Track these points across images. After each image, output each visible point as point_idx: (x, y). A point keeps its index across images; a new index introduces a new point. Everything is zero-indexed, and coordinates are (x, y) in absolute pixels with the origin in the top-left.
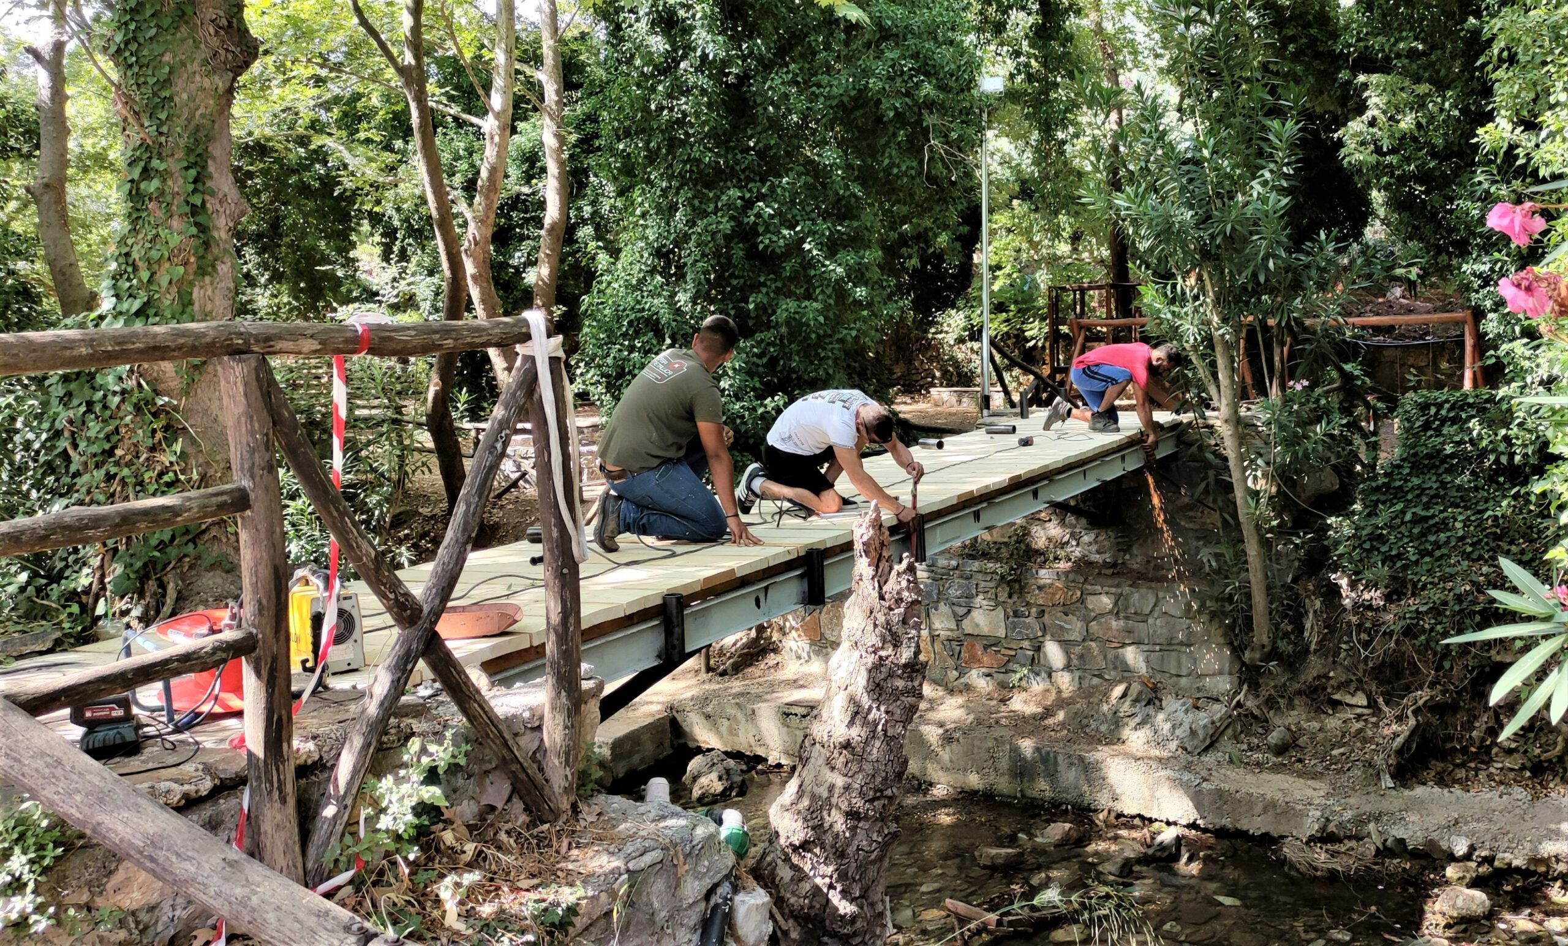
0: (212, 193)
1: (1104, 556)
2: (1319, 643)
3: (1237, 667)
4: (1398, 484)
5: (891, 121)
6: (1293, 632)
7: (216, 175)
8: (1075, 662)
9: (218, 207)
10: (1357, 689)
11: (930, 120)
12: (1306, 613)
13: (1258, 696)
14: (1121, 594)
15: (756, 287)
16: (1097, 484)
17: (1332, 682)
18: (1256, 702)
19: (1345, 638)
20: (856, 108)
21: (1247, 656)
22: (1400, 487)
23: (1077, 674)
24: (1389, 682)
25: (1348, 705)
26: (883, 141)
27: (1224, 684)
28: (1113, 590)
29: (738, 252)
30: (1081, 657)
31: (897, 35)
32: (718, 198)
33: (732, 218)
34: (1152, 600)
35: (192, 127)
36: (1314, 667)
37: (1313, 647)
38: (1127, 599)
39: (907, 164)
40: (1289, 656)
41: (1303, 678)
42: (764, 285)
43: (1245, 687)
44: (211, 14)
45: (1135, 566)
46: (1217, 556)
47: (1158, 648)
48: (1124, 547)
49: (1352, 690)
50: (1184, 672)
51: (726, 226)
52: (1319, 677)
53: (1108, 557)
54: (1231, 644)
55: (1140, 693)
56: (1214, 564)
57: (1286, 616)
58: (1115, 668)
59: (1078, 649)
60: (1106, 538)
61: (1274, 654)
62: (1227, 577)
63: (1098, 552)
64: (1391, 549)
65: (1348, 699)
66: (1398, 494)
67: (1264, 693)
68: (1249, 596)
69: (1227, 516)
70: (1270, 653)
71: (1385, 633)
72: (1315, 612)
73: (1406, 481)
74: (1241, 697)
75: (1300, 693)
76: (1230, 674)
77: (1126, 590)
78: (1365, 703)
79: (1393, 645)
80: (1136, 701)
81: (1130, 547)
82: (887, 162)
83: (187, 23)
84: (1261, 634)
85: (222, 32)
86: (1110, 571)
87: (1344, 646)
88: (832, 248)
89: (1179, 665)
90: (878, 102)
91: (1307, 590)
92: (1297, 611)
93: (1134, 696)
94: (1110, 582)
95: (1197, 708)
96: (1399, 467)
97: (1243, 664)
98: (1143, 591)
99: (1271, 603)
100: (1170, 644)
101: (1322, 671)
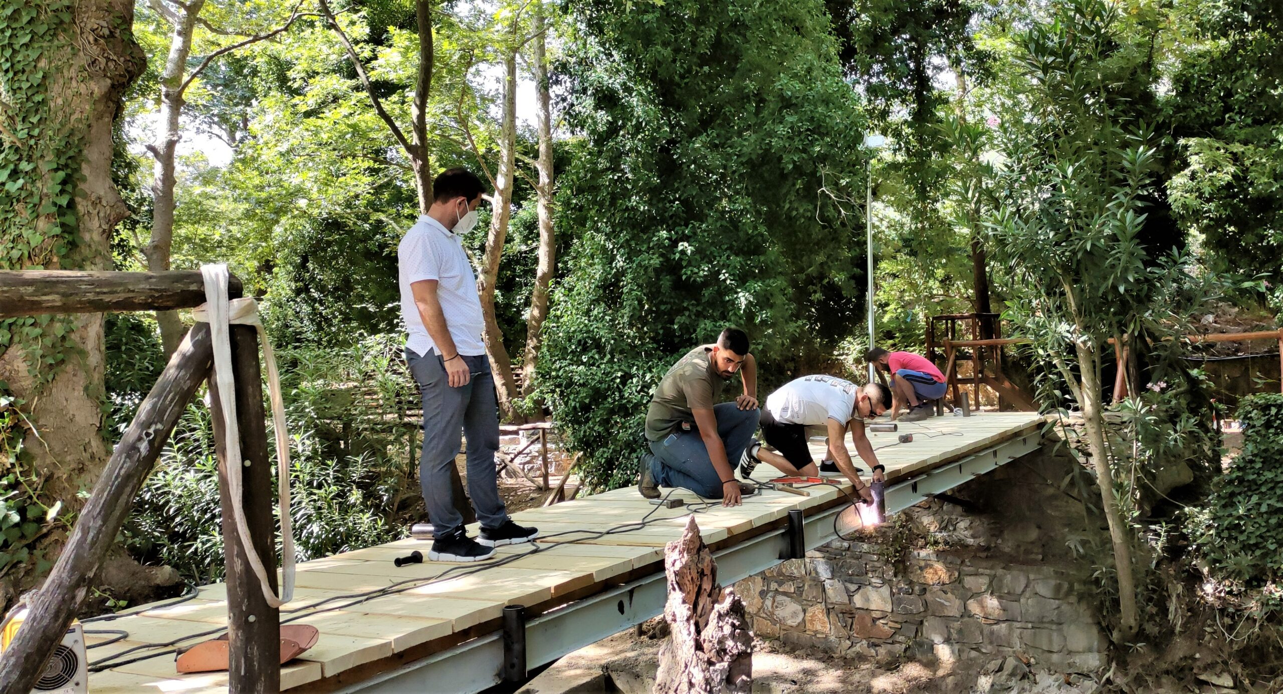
0: (85, 196)
1: (978, 541)
2: (1184, 625)
3: (1106, 645)
4: (1251, 477)
5: (791, 172)
6: (1157, 614)
7: (90, 178)
8: (955, 636)
9: (90, 209)
10: (1222, 671)
11: (824, 171)
12: (1169, 596)
13: (1126, 675)
14: (995, 576)
15: (680, 311)
16: (973, 477)
17: (1198, 663)
18: (1125, 680)
19: (1209, 622)
20: (763, 163)
21: (1115, 636)
22: (1254, 481)
23: (957, 647)
24: (1254, 665)
25: (1214, 685)
26: (784, 191)
27: (1093, 661)
28: (988, 572)
29: (666, 282)
30: (960, 631)
31: (795, 105)
32: (650, 240)
33: (662, 255)
34: (1023, 582)
35: (66, 131)
36: (1180, 649)
37: (1178, 629)
38: (1001, 581)
39: (803, 208)
40: (1156, 637)
41: (1169, 658)
42: (686, 309)
43: (1114, 665)
44: (92, 23)
45: (1007, 550)
46: (1084, 543)
47: (1030, 625)
48: (996, 532)
49: (1218, 671)
50: (1055, 648)
51: (656, 261)
52: (1185, 658)
53: (982, 541)
54: (1099, 623)
55: (1015, 668)
56: (1081, 550)
57: (1150, 599)
58: (991, 643)
59: (957, 625)
60: (981, 524)
61: (1141, 635)
62: (1093, 563)
63: (973, 536)
64: (1249, 538)
65: (1215, 680)
66: (1253, 487)
67: (1133, 671)
68: (1115, 581)
69: (1091, 506)
70: (1137, 634)
71: (1248, 618)
72: (1178, 596)
73: (1259, 474)
74: (1110, 674)
75: (1167, 672)
76: (1099, 652)
77: (1000, 572)
78: (1231, 684)
79: (1257, 630)
80: (1012, 674)
81: (1002, 532)
82: (787, 206)
83: (64, 30)
84: (1128, 617)
85: (102, 41)
86: (983, 555)
87: (1208, 629)
88: (743, 279)
89: (1050, 641)
90: (780, 159)
91: (1169, 575)
92: (1161, 595)
93: (1010, 670)
94: (984, 564)
95: (1069, 684)
96: (1251, 461)
97: (1111, 643)
98: (1015, 573)
99: (1136, 586)
100: (1042, 622)
101: (1188, 653)
